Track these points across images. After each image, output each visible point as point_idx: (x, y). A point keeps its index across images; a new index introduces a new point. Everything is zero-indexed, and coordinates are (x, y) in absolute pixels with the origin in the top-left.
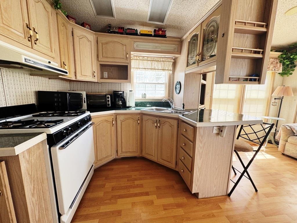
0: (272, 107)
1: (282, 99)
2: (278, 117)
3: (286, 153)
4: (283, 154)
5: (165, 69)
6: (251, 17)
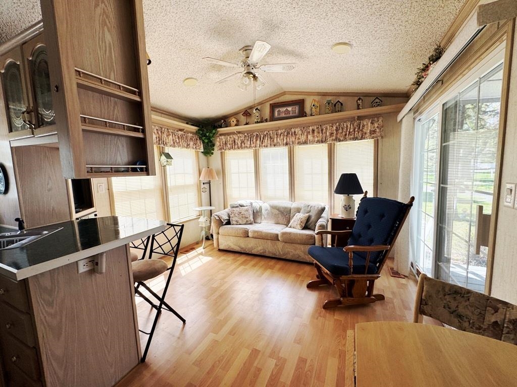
0: (203, 193)
1: (209, 183)
2: (211, 206)
3: (221, 247)
4: (220, 250)
6: (114, 73)
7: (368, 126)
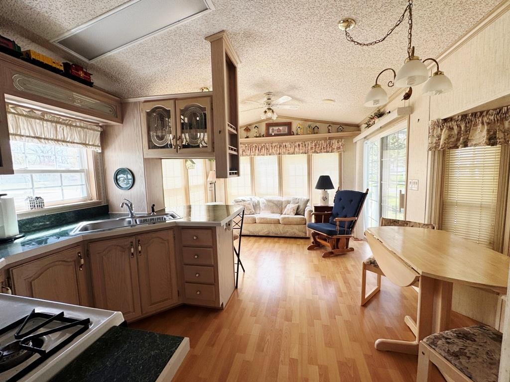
0: (210, 192)
1: (214, 183)
5: (87, 142)
7: (335, 144)
